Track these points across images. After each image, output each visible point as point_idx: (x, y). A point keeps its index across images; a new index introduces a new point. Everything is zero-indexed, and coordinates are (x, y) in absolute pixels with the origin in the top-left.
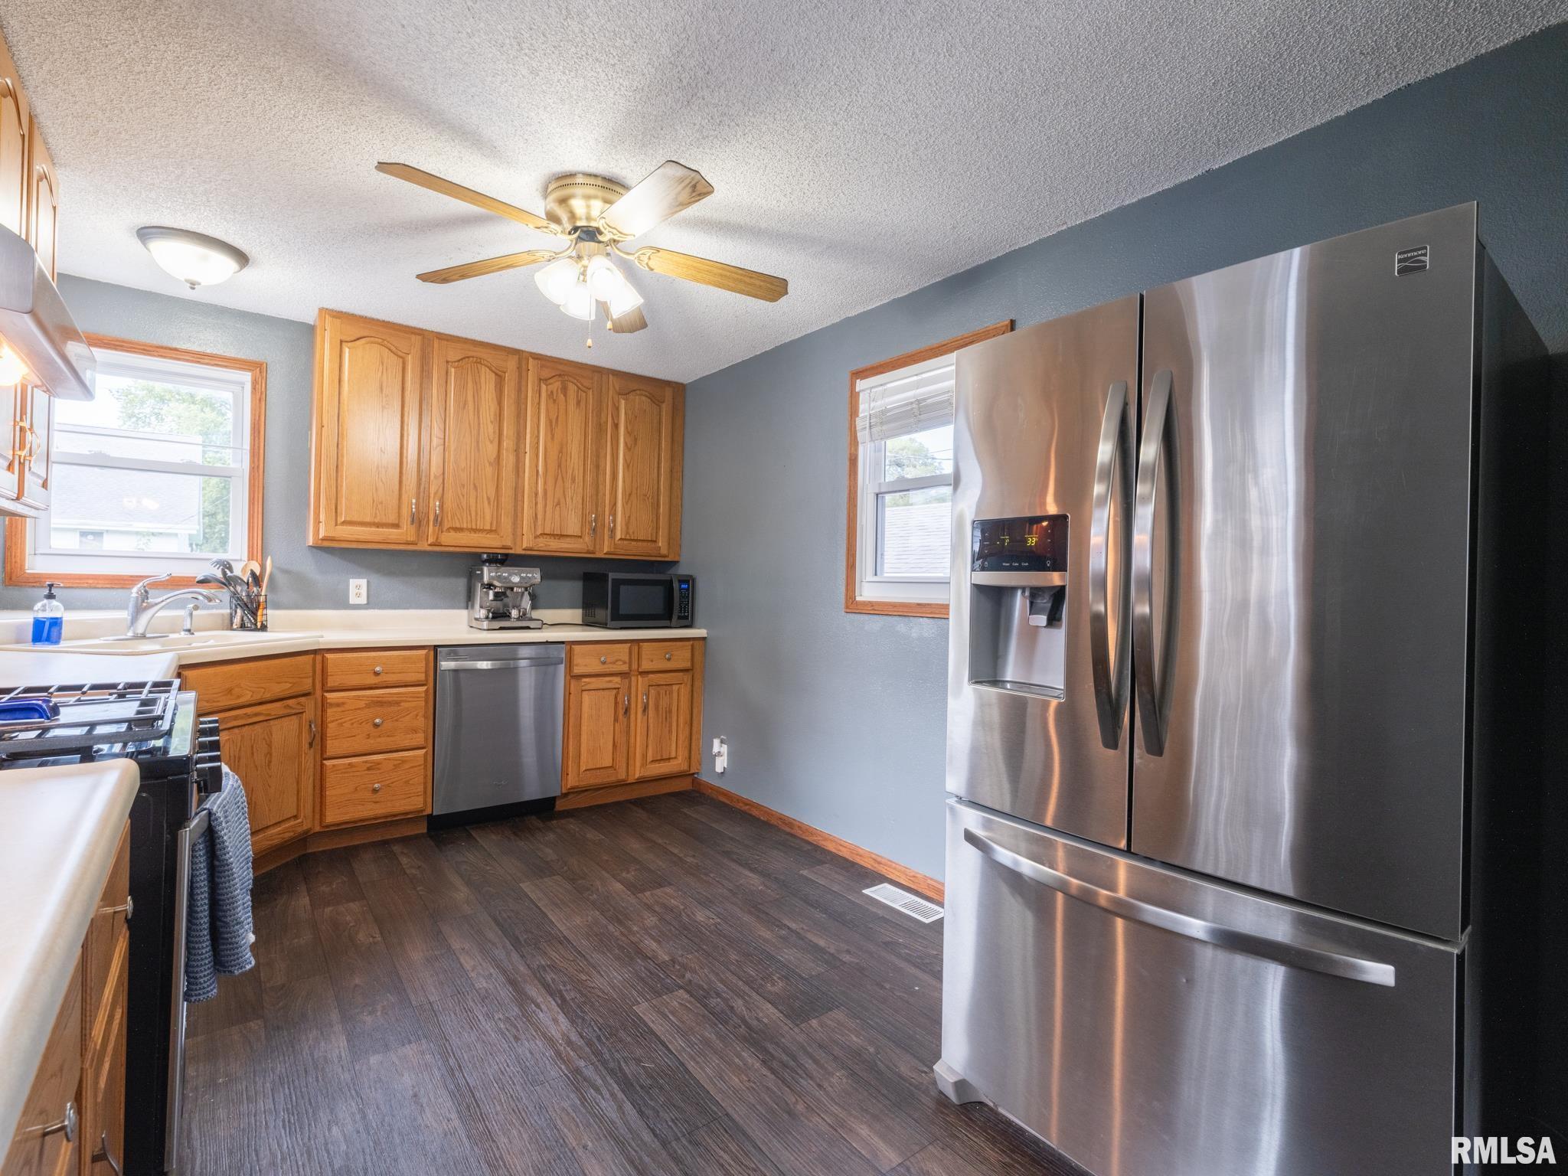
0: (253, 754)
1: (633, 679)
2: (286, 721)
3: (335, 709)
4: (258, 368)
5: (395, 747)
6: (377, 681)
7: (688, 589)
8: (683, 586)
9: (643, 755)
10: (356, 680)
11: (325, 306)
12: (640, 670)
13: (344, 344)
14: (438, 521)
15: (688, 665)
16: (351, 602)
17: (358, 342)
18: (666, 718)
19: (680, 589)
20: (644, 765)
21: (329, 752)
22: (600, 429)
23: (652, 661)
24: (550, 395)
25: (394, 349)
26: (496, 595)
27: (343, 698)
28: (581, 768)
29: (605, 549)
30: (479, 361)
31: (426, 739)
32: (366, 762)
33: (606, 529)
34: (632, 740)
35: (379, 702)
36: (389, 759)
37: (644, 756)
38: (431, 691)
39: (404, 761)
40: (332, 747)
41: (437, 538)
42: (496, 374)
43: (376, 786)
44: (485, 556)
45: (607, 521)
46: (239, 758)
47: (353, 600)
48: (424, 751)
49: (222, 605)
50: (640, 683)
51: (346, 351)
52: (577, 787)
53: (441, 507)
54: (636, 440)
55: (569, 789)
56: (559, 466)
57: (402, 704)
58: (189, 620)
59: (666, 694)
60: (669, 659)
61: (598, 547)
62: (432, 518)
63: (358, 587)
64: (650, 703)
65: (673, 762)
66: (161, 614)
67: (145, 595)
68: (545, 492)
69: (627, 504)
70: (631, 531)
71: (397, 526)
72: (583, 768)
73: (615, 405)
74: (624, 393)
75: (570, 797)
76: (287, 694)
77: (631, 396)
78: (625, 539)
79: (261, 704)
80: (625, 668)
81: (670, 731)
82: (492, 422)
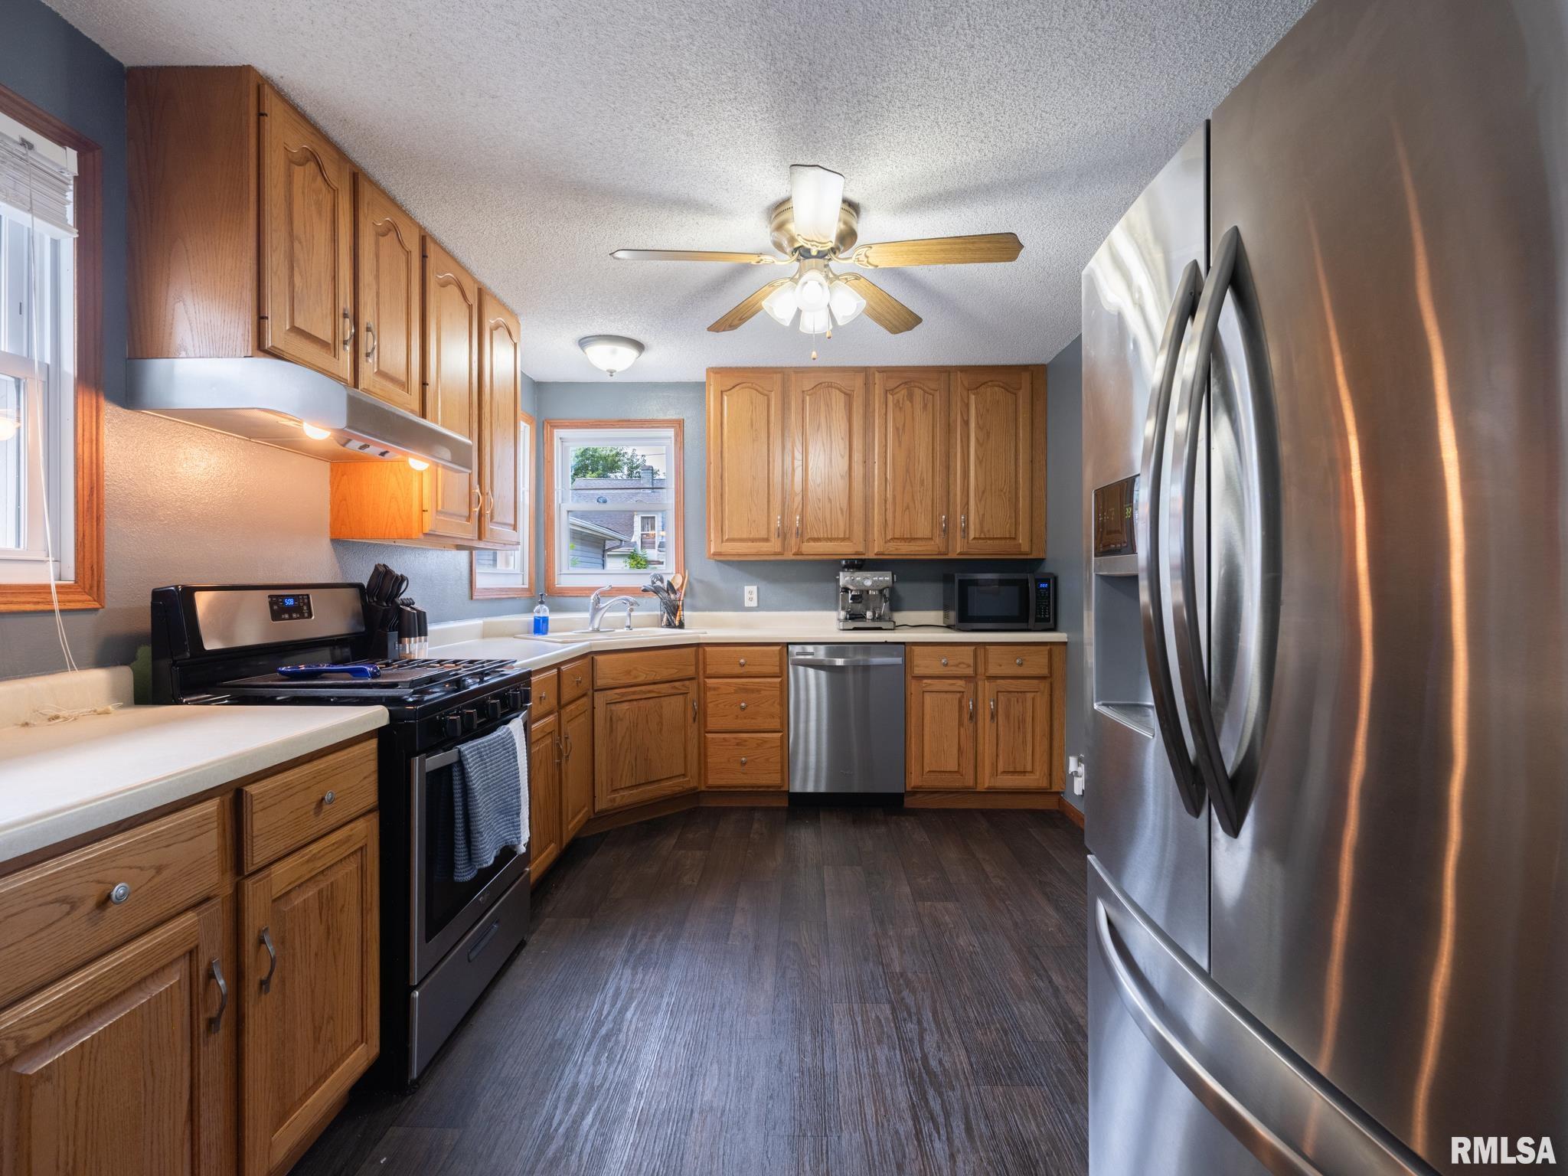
0: (647, 722)
1: (980, 683)
2: (673, 699)
3: (712, 692)
4: (679, 425)
5: (756, 728)
6: (742, 671)
7: (1048, 589)
8: (1042, 585)
9: (993, 764)
10: (726, 670)
11: (711, 366)
12: (987, 674)
13: (724, 393)
14: (800, 534)
15: (1045, 672)
16: (746, 605)
17: (733, 390)
18: (1019, 728)
19: (1038, 589)
20: (995, 773)
21: (710, 727)
22: (949, 429)
23: (1000, 666)
24: (897, 404)
25: (761, 390)
26: (853, 597)
27: (717, 683)
28: (925, 769)
29: (957, 549)
30: (830, 386)
31: (782, 724)
32: (735, 738)
33: (958, 530)
34: (980, 747)
35: (744, 689)
36: (753, 738)
37: (995, 765)
38: (786, 682)
39: (765, 741)
40: (713, 723)
41: (799, 548)
42: (845, 394)
43: (743, 759)
44: (844, 562)
45: (958, 521)
46: (637, 724)
47: (747, 603)
48: (781, 734)
49: (653, 607)
50: (986, 689)
51: (725, 398)
52: (920, 787)
53: (802, 520)
54: (988, 434)
55: (914, 788)
56: (908, 471)
57: (762, 692)
58: (628, 618)
59: (1018, 702)
60: (1021, 665)
61: (950, 548)
62: (794, 531)
63: (751, 593)
64: (1000, 710)
65: (1029, 777)
66: (607, 615)
67: (598, 601)
68: (894, 497)
69: (980, 501)
70: (986, 530)
71: (767, 540)
72: (927, 769)
73: (964, 402)
74: (975, 388)
75: (918, 796)
76: (676, 677)
77: (982, 389)
78: (980, 538)
79: (655, 683)
80: (970, 671)
81: (1024, 742)
82: (842, 439)
